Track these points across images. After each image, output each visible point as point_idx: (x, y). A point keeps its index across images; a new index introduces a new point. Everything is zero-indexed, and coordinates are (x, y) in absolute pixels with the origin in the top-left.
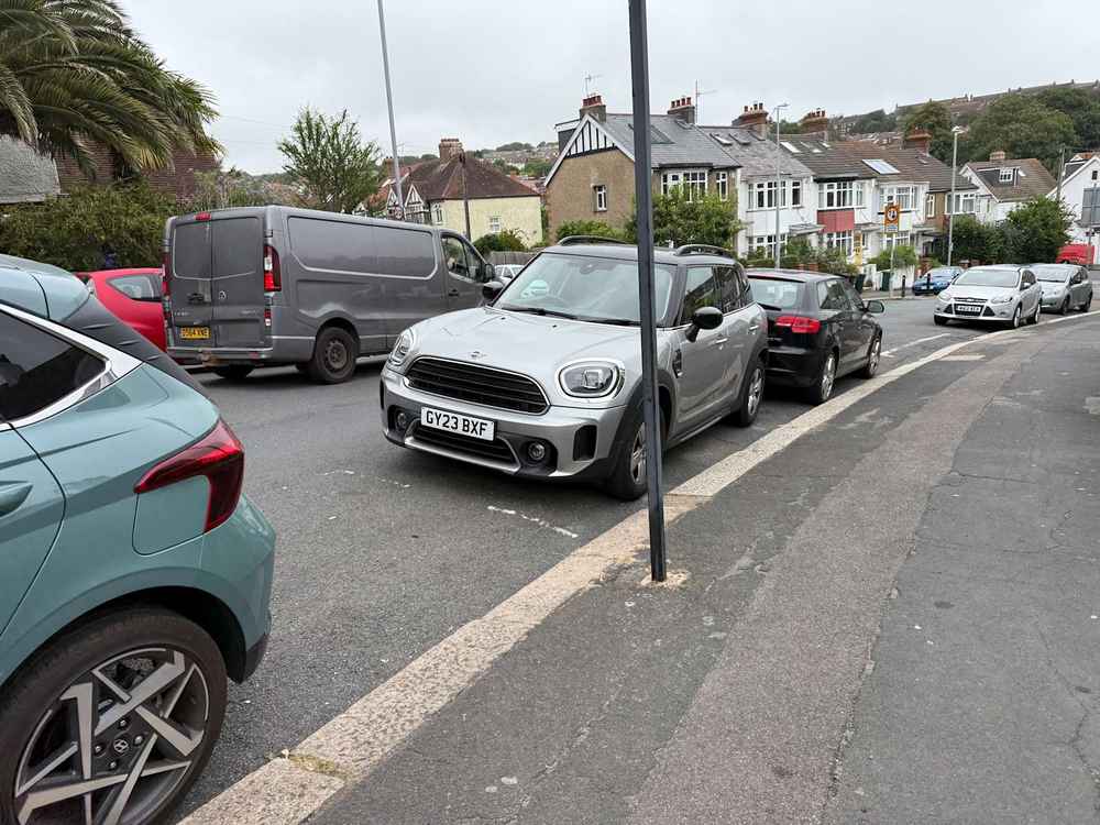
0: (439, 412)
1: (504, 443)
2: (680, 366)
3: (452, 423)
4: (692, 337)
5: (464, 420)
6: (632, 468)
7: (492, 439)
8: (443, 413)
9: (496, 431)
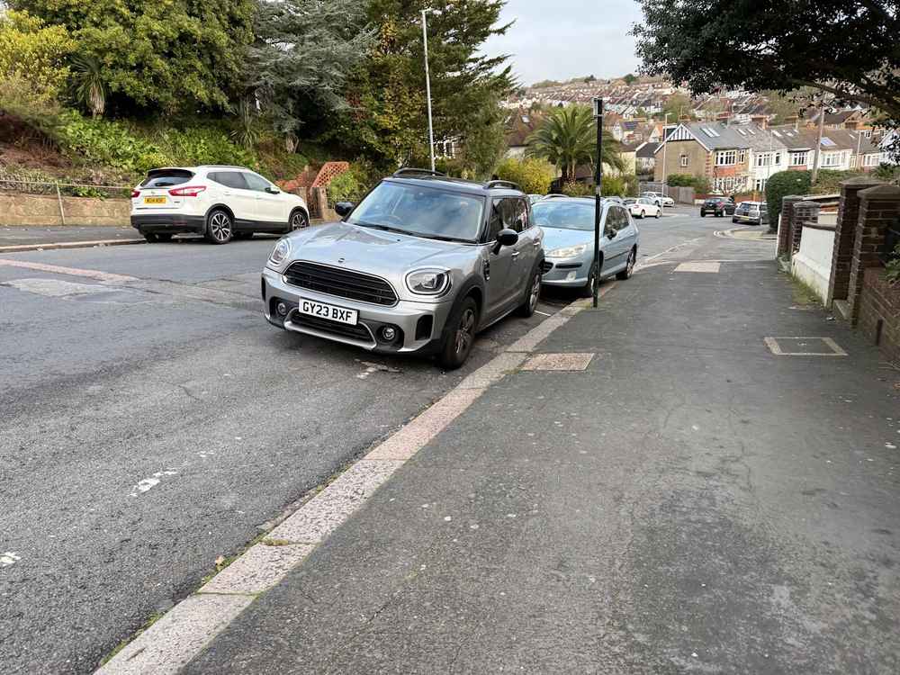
0: (313, 303)
1: (364, 327)
2: (488, 272)
3: (324, 311)
4: (496, 251)
5: (334, 309)
7: (355, 324)
8: (317, 304)
9: (359, 318)
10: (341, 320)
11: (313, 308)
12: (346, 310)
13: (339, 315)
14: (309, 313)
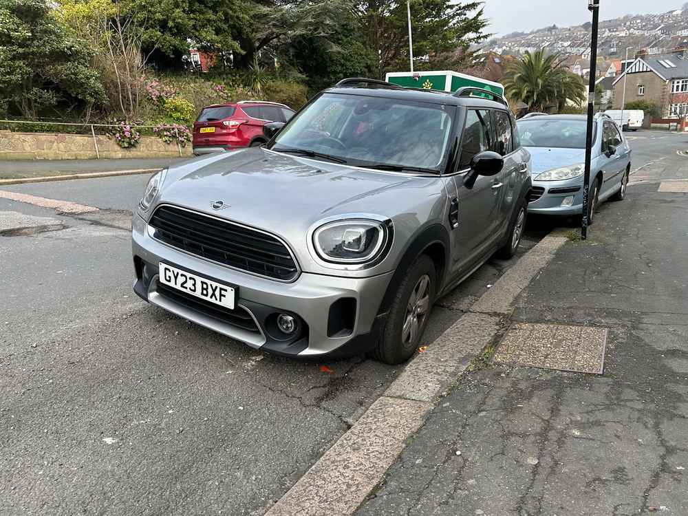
0: (176, 270)
1: (247, 312)
2: (456, 216)
3: (190, 284)
5: (203, 283)
7: (233, 307)
8: (181, 272)
9: (237, 299)
11: (176, 278)
12: (220, 285)
13: (210, 291)
14: (172, 284)
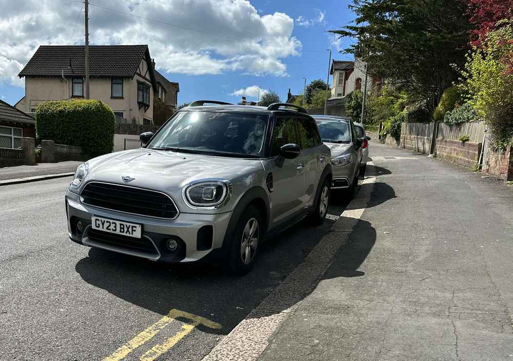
1: (149, 240)
2: (271, 184)
3: (112, 227)
4: (279, 164)
5: (121, 225)
6: (242, 253)
7: (140, 237)
9: (143, 232)
10: (128, 235)
11: (103, 224)
12: (131, 225)
13: (126, 229)
14: (100, 229)
